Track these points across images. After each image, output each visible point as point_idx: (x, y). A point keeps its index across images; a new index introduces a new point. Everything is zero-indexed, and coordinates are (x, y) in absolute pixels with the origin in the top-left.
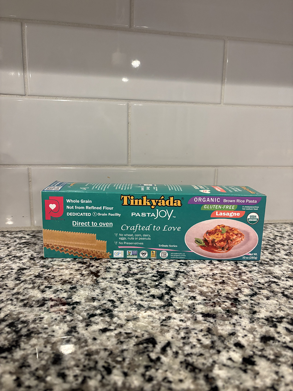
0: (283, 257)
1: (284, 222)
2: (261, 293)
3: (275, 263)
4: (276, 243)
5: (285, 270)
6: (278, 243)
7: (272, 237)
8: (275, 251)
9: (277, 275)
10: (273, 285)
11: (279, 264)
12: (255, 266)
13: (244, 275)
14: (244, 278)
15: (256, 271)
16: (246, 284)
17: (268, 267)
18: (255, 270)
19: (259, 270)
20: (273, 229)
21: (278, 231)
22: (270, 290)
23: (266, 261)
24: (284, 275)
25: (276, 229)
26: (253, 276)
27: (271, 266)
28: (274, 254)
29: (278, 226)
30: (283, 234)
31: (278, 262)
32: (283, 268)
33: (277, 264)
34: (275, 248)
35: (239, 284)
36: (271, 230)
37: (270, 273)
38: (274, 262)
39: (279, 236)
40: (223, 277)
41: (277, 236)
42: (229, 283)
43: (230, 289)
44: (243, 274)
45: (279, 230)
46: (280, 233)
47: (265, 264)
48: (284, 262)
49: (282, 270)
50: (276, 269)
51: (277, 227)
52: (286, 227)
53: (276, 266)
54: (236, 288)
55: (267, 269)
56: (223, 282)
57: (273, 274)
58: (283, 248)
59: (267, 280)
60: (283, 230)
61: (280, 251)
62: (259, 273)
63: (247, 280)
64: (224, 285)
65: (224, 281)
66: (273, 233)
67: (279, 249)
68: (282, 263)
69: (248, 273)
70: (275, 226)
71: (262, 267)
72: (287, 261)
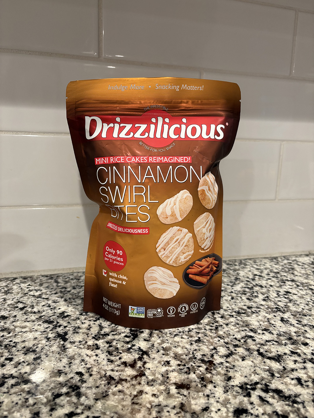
0: (261, 303)
1: (264, 257)
2: (237, 352)
3: (252, 312)
4: (255, 284)
5: (261, 321)
6: (257, 285)
7: (251, 277)
8: (253, 296)
9: (254, 327)
10: (249, 341)
11: (257, 312)
12: (233, 316)
13: (220, 330)
14: (221, 333)
15: (233, 324)
16: (222, 341)
17: (245, 317)
18: (232, 322)
19: (236, 322)
20: (253, 267)
21: (257, 269)
22: (245, 348)
23: (244, 310)
24: (260, 326)
25: (255, 266)
26: (230, 330)
27: (248, 316)
28: (252, 299)
29: (257, 261)
30: (261, 272)
31: (256, 309)
32: (260, 318)
33: (254, 313)
34: (253, 292)
35: (215, 342)
36: (250, 267)
37: (247, 325)
38: (251, 310)
39: (258, 274)
40: (199, 333)
41: (256, 275)
42: (205, 341)
43: (205, 349)
44: (220, 328)
45: (258, 267)
46: (260, 271)
47: (243, 313)
48: (261, 310)
49: (259, 320)
50: (253, 319)
51: (257, 263)
52: (265, 263)
53: (253, 315)
54: (212, 347)
55: (244, 319)
56: (199, 341)
57: (250, 325)
58: (261, 291)
59: (243, 334)
60: (262, 268)
61: (258, 295)
62: (236, 326)
63: (223, 335)
64: (200, 343)
65: (199, 338)
66: (252, 271)
67: (258, 293)
68: (259, 311)
69: (224, 326)
70: (255, 262)
71: (239, 318)
72: (264, 308)
